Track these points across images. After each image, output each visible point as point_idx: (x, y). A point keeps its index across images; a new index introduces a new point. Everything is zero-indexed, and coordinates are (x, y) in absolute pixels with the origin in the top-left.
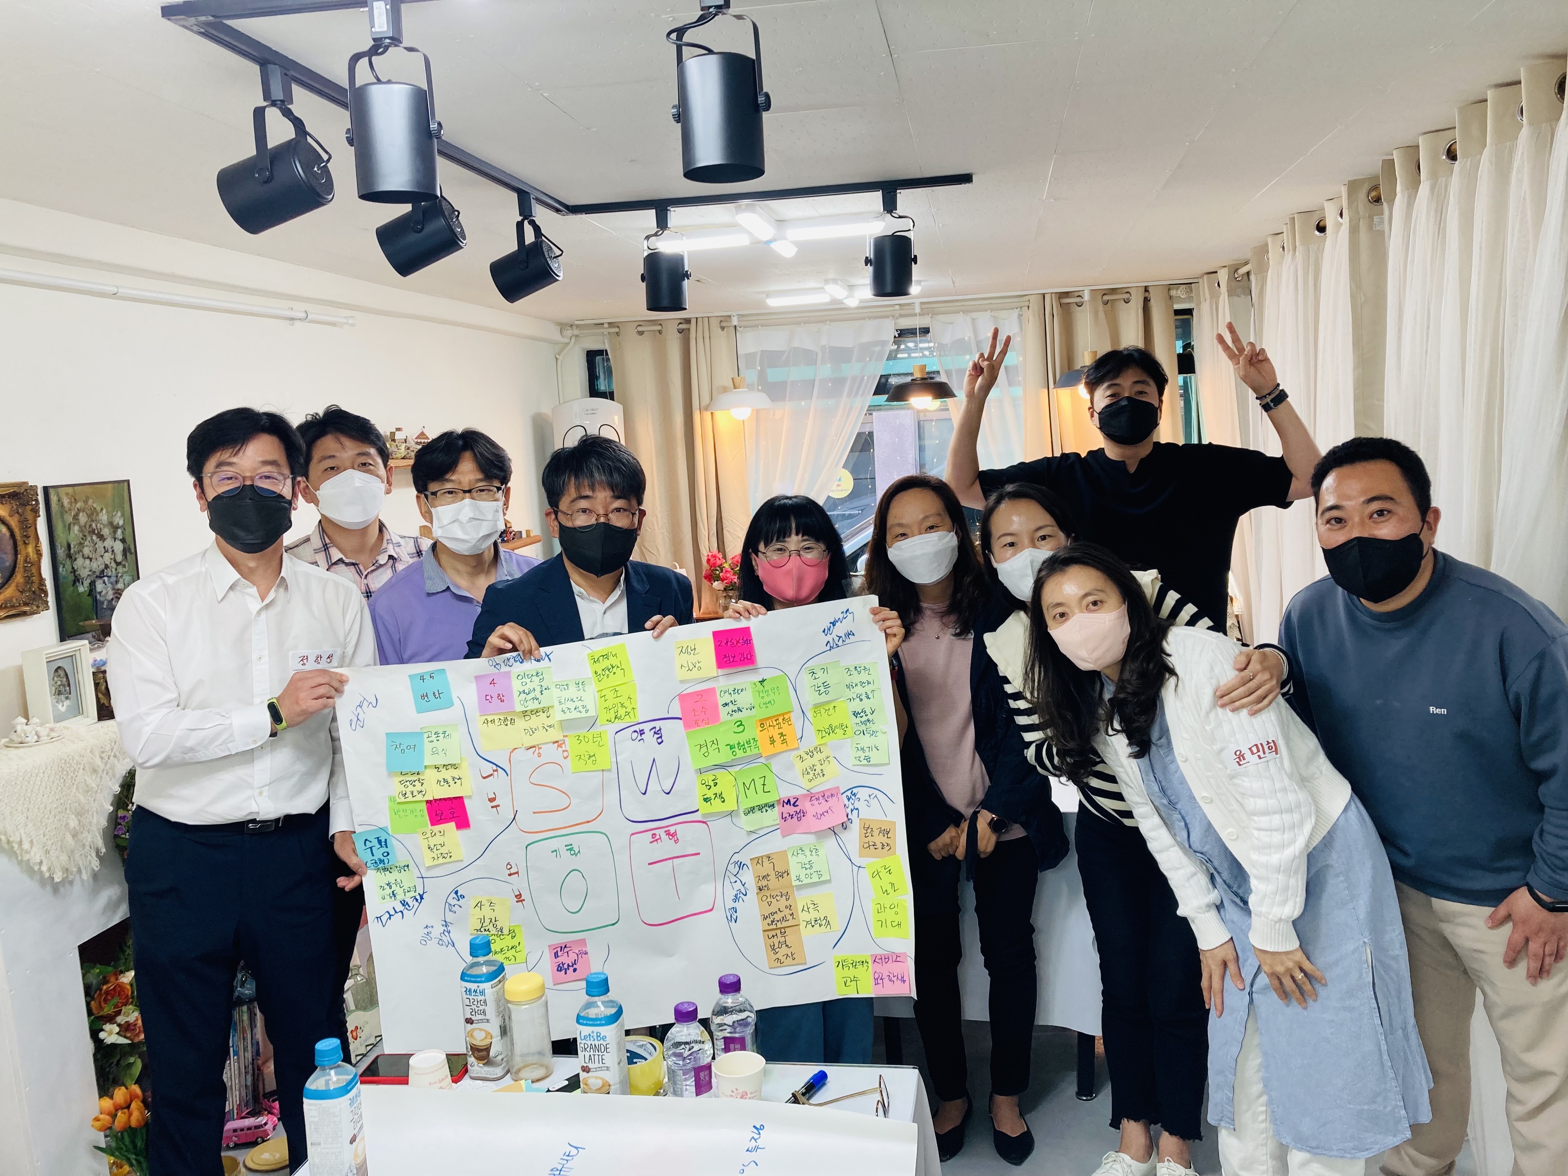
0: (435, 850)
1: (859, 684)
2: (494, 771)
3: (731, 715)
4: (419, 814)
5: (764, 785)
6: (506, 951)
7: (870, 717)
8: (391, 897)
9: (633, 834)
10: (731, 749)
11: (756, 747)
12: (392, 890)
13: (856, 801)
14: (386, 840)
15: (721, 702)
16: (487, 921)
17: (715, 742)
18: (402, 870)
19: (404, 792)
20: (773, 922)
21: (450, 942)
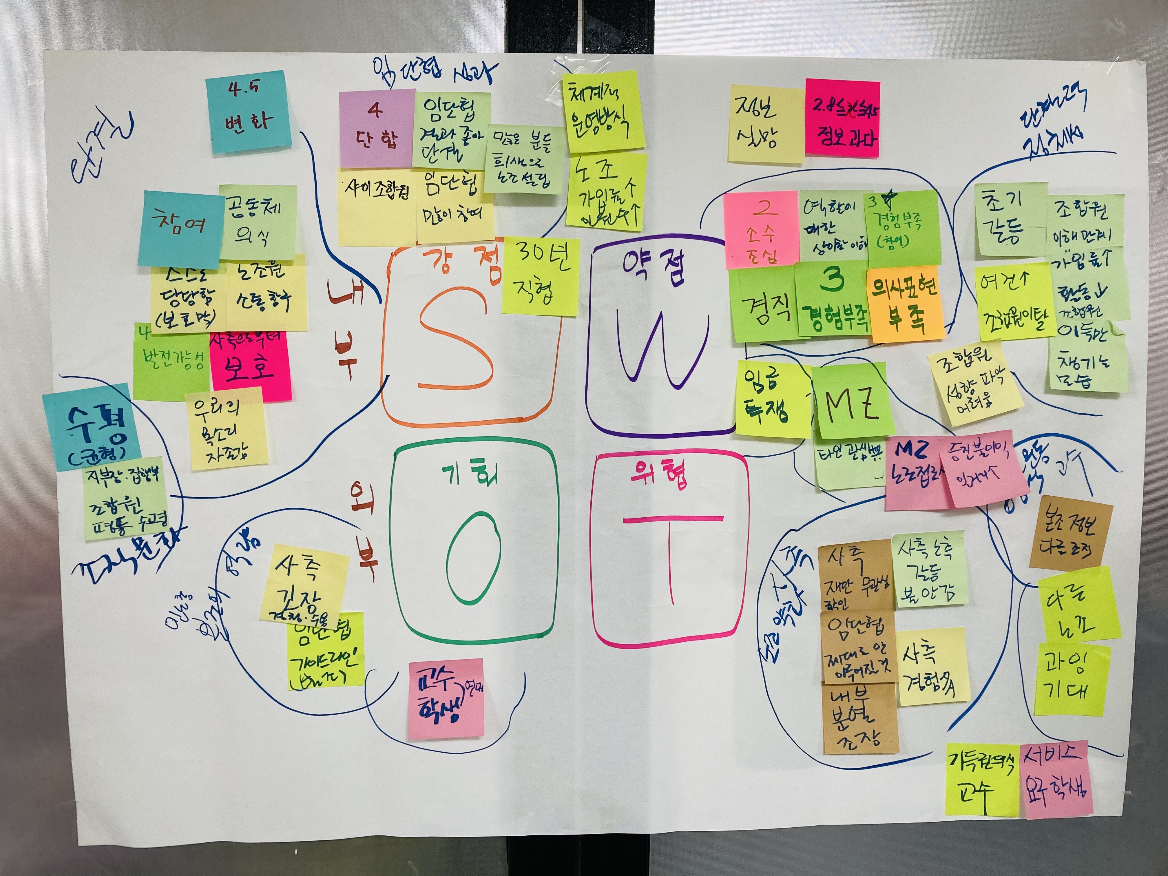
0: (215, 440)
1: (1080, 236)
2: (356, 288)
3: (821, 253)
4: (194, 362)
5: (867, 404)
6: (328, 662)
7: (1094, 302)
8: (113, 530)
9: (601, 456)
10: (812, 317)
11: (862, 322)
12: (118, 516)
13: (1041, 464)
14: (121, 411)
15: (806, 221)
16: (298, 598)
17: (783, 300)
18: (143, 479)
19: (169, 315)
20: (846, 671)
21: (221, 630)
